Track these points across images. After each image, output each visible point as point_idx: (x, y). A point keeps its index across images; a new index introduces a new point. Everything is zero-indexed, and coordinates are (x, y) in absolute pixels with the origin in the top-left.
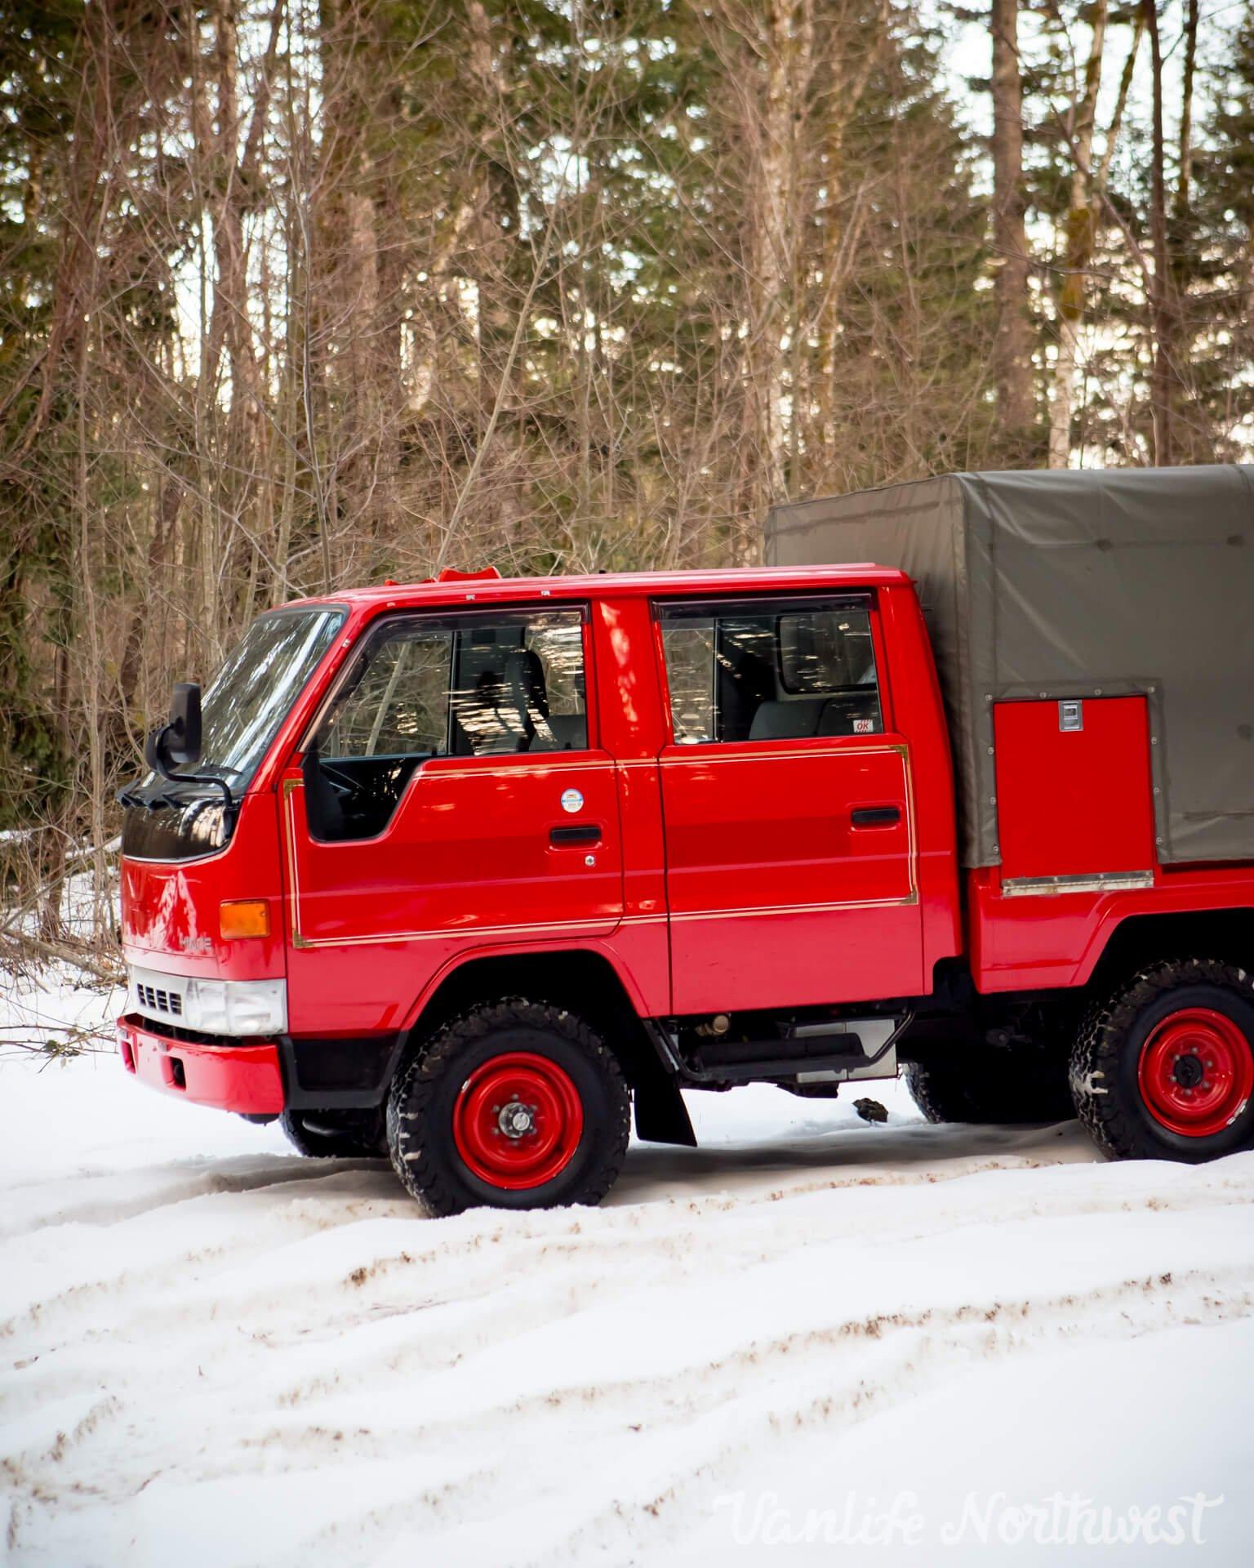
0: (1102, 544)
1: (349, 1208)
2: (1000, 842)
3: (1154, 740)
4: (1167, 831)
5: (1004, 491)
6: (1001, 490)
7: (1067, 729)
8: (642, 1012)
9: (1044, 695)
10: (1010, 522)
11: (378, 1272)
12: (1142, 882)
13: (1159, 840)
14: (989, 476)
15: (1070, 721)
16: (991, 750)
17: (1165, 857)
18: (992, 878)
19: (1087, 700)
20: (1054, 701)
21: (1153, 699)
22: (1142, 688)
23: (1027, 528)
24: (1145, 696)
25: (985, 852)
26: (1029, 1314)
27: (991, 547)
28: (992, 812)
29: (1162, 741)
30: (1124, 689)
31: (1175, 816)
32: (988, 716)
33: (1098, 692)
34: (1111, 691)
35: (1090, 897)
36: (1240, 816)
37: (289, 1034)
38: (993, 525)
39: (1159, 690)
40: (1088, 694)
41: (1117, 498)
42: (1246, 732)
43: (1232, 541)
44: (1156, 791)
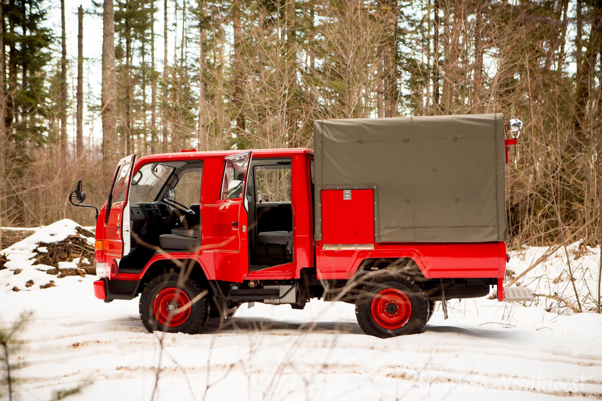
0: (360, 142)
2: (322, 233)
3: (375, 203)
4: (379, 233)
5: (330, 126)
6: (325, 124)
7: (346, 199)
8: (208, 278)
9: (338, 188)
10: (329, 135)
12: (370, 248)
13: (376, 235)
14: (325, 121)
15: (347, 196)
16: (320, 205)
17: (377, 240)
18: (320, 244)
19: (353, 191)
20: (341, 191)
21: (376, 190)
22: (372, 187)
23: (334, 136)
24: (373, 189)
25: (318, 236)
27: (322, 142)
28: (320, 224)
29: (378, 203)
30: (366, 187)
31: (382, 227)
32: (319, 194)
33: (356, 188)
34: (361, 187)
35: (352, 252)
36: (404, 228)
38: (322, 135)
39: (377, 188)
40: (353, 188)
41: (365, 127)
42: (408, 201)
43: (405, 141)
44: (375, 219)
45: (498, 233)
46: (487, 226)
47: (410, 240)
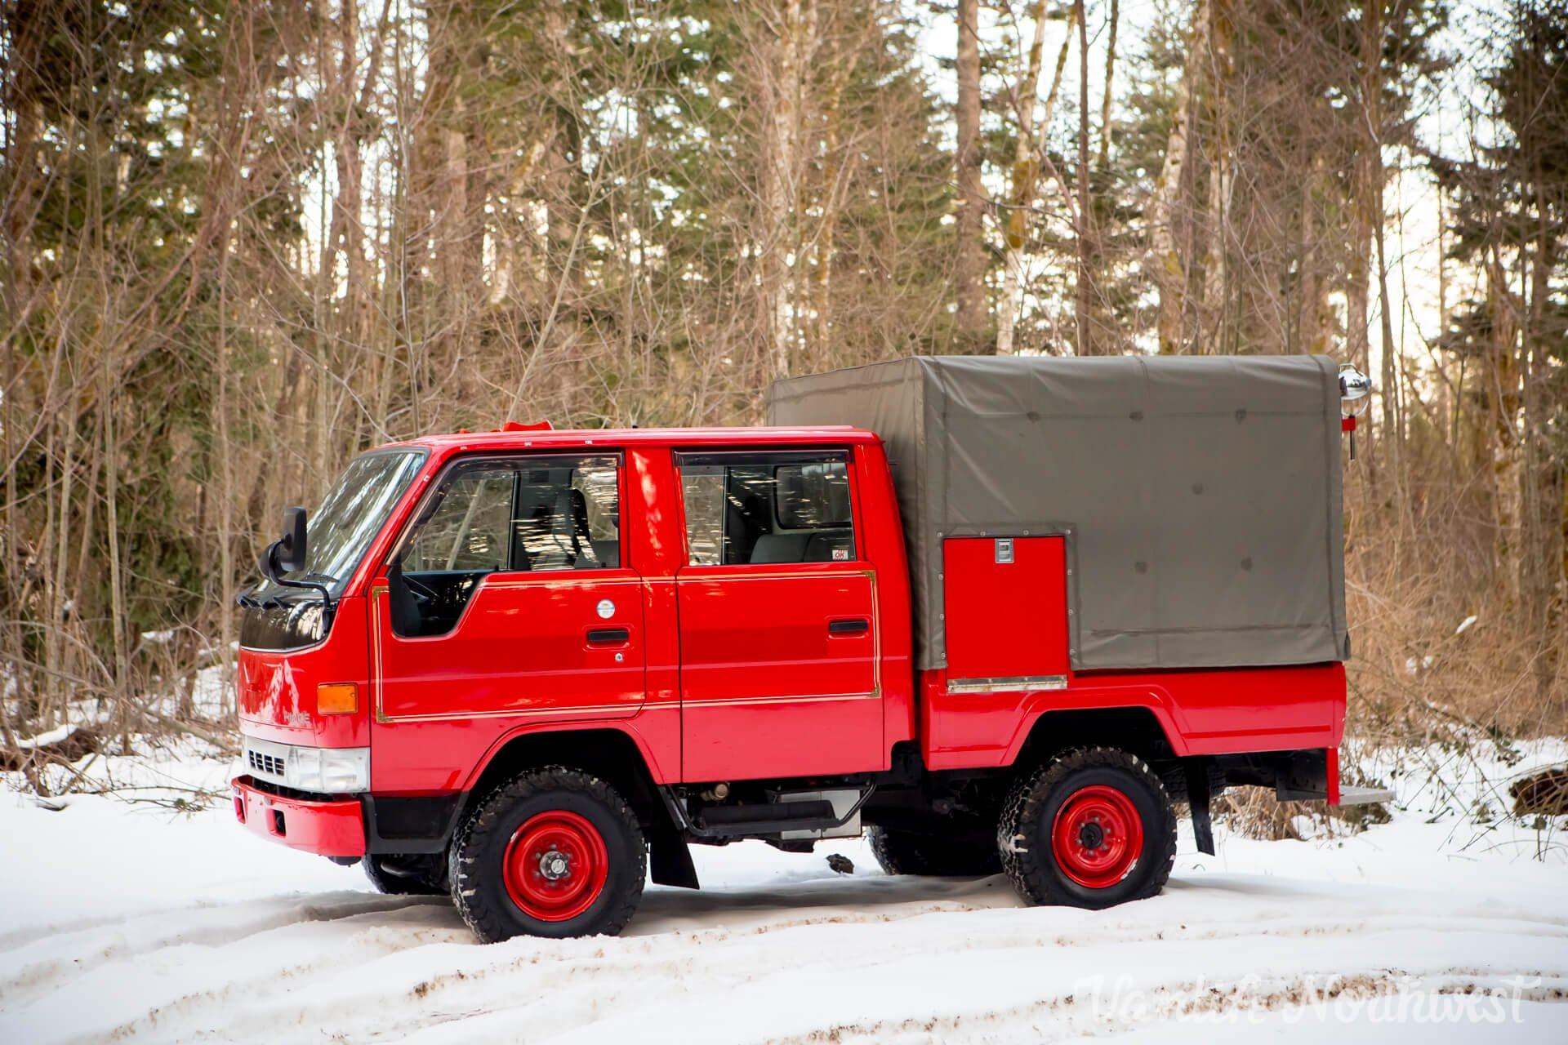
0: (1032, 416)
1: (416, 935)
2: (947, 650)
3: (1069, 572)
4: (1079, 647)
5: (961, 374)
6: (950, 369)
7: (1002, 561)
8: (658, 780)
9: (983, 534)
10: (960, 397)
11: (438, 986)
12: (1059, 685)
13: (1072, 652)
14: (944, 360)
15: (1004, 555)
16: (941, 577)
17: (1076, 665)
18: (941, 677)
19: (1019, 540)
20: (991, 539)
21: (1069, 539)
22: (1061, 530)
23: (973, 401)
24: (1063, 537)
25: (935, 657)
26: (960, 1027)
27: (944, 415)
28: (941, 626)
29: (1076, 573)
30: (1047, 531)
31: (1086, 632)
32: (939, 549)
33: (1026, 533)
34: (1037, 532)
35: (1017, 696)
36: (1136, 634)
37: (371, 793)
38: (946, 397)
39: (1074, 533)
40: (1018, 534)
41: (1044, 380)
42: (1142, 567)
43: (1135, 416)
44: (1071, 612)
45: (1335, 641)
46: (1308, 626)
47: (1148, 662)
